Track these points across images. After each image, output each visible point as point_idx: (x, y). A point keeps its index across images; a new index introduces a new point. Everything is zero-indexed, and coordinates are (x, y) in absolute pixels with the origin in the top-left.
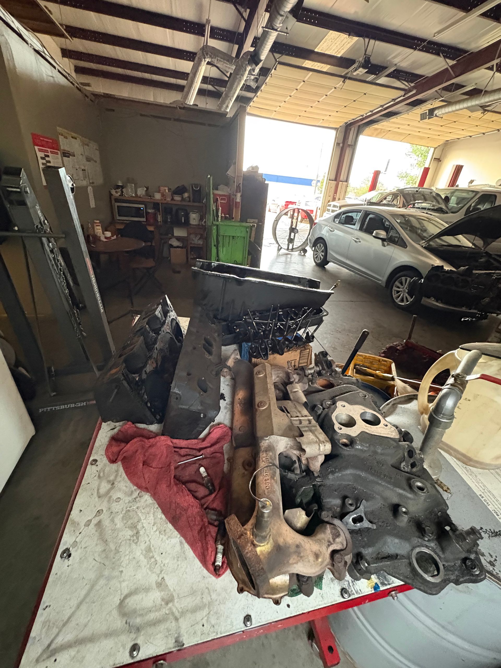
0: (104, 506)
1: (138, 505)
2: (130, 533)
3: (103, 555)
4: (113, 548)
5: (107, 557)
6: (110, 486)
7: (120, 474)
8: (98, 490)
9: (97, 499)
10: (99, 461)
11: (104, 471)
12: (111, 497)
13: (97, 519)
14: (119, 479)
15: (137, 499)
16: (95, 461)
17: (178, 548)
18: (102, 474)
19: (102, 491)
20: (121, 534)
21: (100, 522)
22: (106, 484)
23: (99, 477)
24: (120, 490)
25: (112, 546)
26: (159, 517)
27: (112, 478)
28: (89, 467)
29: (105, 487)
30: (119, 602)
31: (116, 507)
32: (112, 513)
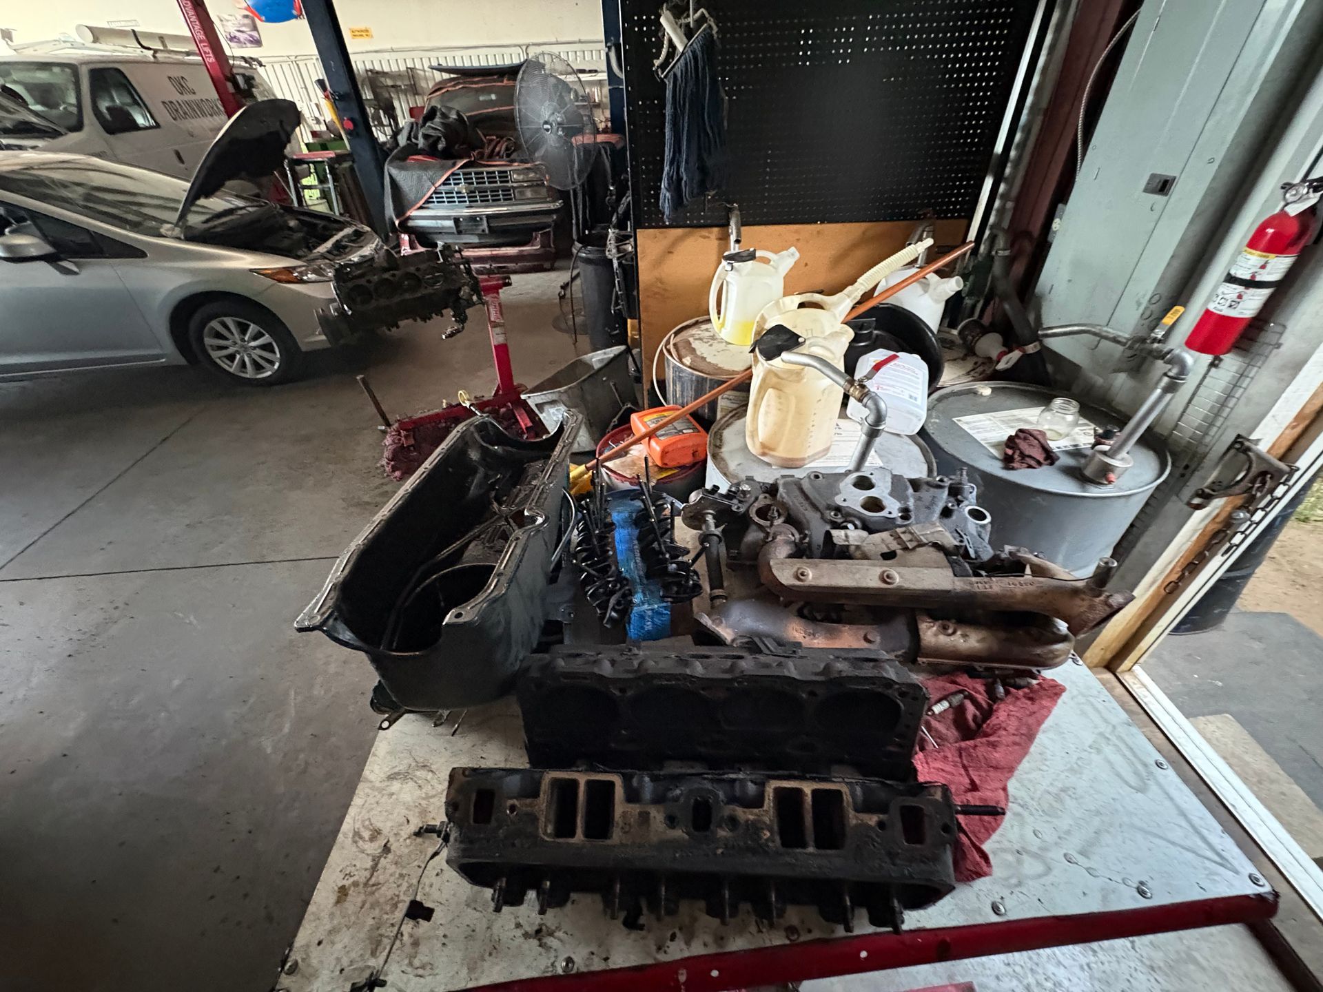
0: (1056, 855)
1: (1028, 799)
2: (1069, 802)
3: (1111, 829)
4: (1098, 819)
5: (1111, 825)
6: (1025, 857)
7: (997, 846)
8: (1040, 876)
9: (1055, 872)
10: (993, 900)
11: (1007, 879)
12: (1041, 849)
13: (1080, 859)
14: (1006, 844)
15: (1022, 803)
16: (995, 909)
17: (1051, 735)
18: (1014, 881)
19: (1039, 868)
20: (1078, 815)
21: (1081, 853)
22: (1026, 865)
23: (1020, 884)
24: (1022, 837)
25: (1096, 822)
26: (1027, 765)
27: (1010, 858)
28: (1012, 916)
29: (1031, 867)
30: (1139, 794)
31: (1049, 836)
32: (1060, 838)
